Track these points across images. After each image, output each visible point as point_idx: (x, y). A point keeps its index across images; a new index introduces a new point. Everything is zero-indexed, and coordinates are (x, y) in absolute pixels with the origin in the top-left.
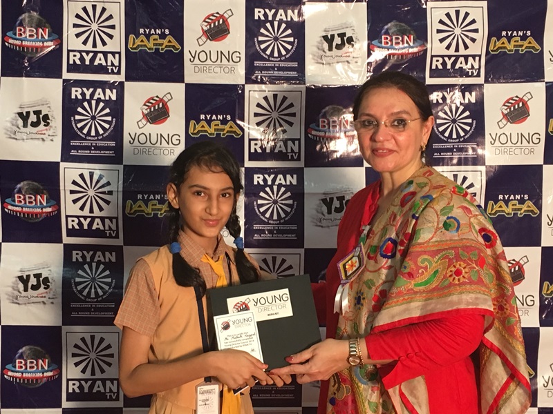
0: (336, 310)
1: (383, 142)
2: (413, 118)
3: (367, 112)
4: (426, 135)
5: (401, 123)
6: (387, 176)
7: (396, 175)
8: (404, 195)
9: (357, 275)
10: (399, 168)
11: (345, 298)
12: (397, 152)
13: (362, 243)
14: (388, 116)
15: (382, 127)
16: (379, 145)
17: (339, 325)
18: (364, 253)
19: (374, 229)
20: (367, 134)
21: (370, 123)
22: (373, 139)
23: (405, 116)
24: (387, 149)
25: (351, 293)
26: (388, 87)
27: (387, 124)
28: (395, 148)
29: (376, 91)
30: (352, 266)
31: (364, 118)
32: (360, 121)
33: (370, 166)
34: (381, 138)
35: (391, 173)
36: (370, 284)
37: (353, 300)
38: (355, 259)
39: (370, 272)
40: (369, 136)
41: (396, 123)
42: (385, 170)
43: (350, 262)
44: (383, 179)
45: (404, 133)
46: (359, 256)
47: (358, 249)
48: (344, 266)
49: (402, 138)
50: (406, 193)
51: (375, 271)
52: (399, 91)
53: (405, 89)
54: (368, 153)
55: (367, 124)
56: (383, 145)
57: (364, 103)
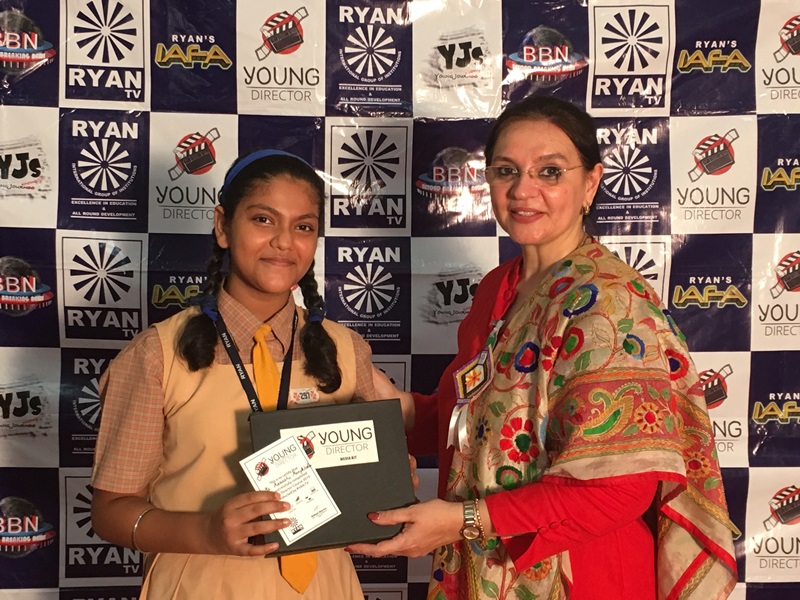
0: (450, 442)
1: (526, 199)
2: (572, 166)
3: (504, 155)
4: (591, 191)
5: (553, 172)
6: (532, 251)
7: (545, 250)
8: (557, 282)
9: (479, 394)
10: (549, 239)
11: (462, 427)
12: (548, 215)
13: (490, 346)
14: (535, 162)
15: (525, 179)
16: (520, 204)
17: (453, 467)
18: (492, 361)
19: (510, 326)
20: (504, 187)
21: (509, 171)
22: (510, 195)
23: (559, 162)
24: (533, 210)
25: (471, 420)
26: (535, 119)
27: (533, 174)
28: (544, 209)
29: (518, 124)
30: (474, 378)
31: (500, 164)
32: (494, 169)
33: (507, 235)
34: (524, 195)
35: (538, 246)
36: (498, 409)
37: (474, 429)
38: (480, 369)
39: (499, 391)
40: (505, 191)
41: (546, 173)
42: (528, 242)
43: (471, 372)
44: (526, 253)
45: (558, 188)
46: (484, 365)
47: (484, 355)
48: (463, 377)
49: (554, 194)
50: (559, 278)
51: (505, 391)
52: (553, 126)
53: (561, 123)
54: (505, 215)
55: (503, 171)
56: (526, 204)
57: (501, 141)
